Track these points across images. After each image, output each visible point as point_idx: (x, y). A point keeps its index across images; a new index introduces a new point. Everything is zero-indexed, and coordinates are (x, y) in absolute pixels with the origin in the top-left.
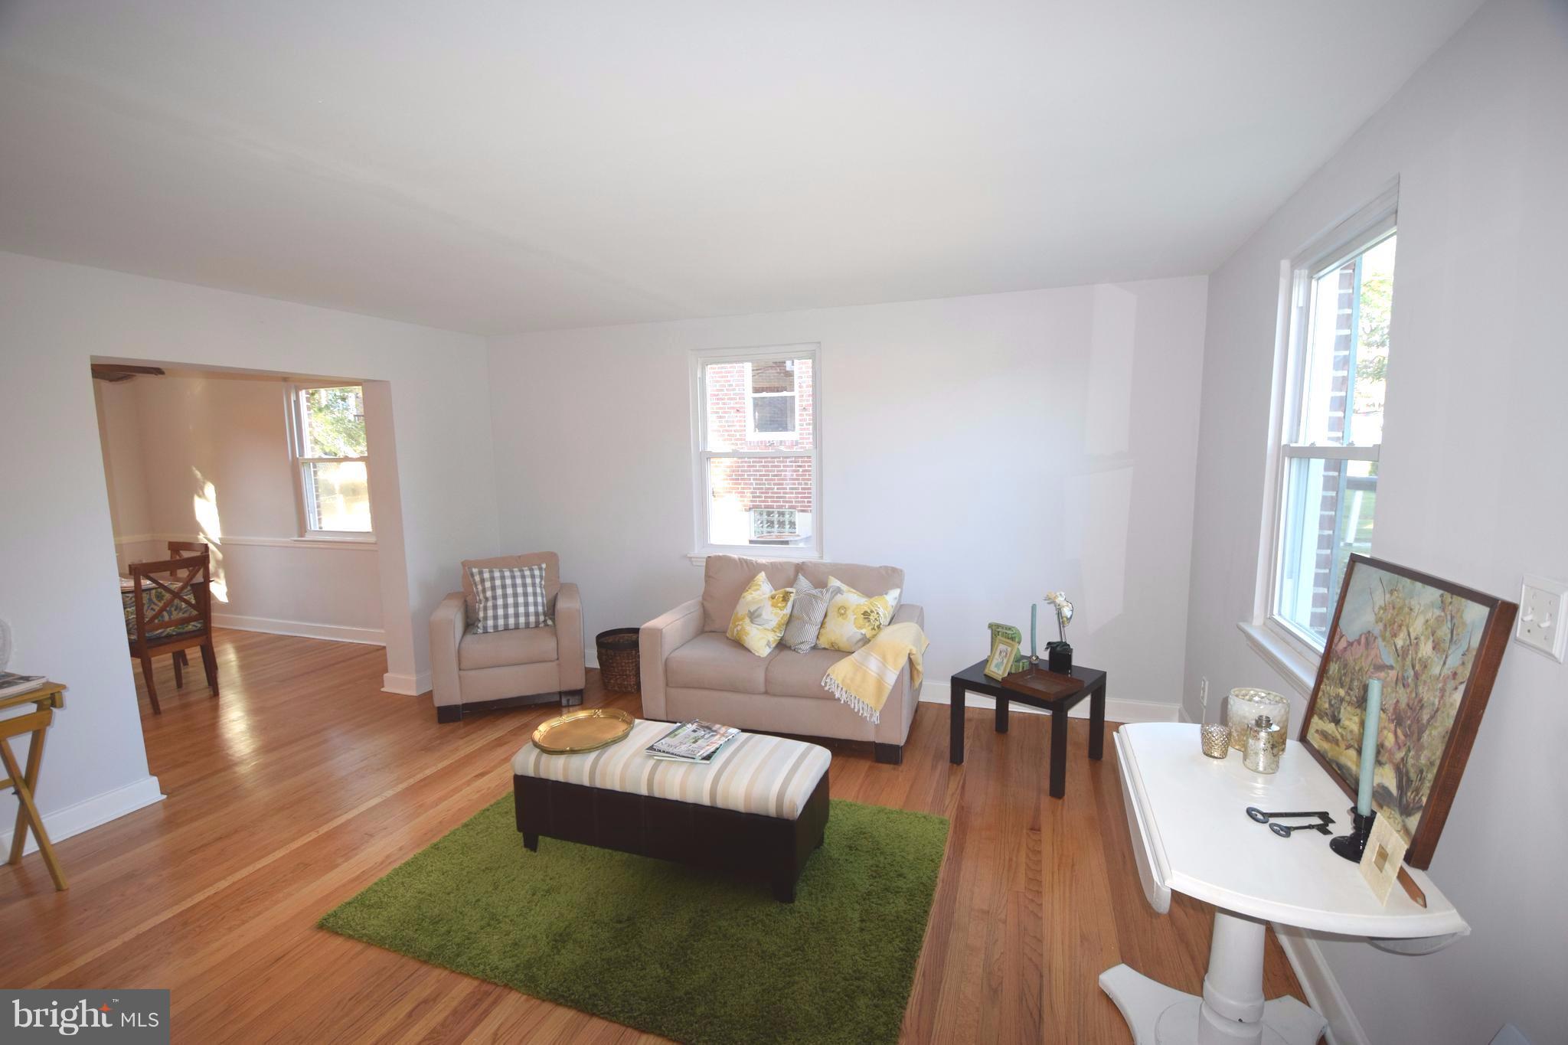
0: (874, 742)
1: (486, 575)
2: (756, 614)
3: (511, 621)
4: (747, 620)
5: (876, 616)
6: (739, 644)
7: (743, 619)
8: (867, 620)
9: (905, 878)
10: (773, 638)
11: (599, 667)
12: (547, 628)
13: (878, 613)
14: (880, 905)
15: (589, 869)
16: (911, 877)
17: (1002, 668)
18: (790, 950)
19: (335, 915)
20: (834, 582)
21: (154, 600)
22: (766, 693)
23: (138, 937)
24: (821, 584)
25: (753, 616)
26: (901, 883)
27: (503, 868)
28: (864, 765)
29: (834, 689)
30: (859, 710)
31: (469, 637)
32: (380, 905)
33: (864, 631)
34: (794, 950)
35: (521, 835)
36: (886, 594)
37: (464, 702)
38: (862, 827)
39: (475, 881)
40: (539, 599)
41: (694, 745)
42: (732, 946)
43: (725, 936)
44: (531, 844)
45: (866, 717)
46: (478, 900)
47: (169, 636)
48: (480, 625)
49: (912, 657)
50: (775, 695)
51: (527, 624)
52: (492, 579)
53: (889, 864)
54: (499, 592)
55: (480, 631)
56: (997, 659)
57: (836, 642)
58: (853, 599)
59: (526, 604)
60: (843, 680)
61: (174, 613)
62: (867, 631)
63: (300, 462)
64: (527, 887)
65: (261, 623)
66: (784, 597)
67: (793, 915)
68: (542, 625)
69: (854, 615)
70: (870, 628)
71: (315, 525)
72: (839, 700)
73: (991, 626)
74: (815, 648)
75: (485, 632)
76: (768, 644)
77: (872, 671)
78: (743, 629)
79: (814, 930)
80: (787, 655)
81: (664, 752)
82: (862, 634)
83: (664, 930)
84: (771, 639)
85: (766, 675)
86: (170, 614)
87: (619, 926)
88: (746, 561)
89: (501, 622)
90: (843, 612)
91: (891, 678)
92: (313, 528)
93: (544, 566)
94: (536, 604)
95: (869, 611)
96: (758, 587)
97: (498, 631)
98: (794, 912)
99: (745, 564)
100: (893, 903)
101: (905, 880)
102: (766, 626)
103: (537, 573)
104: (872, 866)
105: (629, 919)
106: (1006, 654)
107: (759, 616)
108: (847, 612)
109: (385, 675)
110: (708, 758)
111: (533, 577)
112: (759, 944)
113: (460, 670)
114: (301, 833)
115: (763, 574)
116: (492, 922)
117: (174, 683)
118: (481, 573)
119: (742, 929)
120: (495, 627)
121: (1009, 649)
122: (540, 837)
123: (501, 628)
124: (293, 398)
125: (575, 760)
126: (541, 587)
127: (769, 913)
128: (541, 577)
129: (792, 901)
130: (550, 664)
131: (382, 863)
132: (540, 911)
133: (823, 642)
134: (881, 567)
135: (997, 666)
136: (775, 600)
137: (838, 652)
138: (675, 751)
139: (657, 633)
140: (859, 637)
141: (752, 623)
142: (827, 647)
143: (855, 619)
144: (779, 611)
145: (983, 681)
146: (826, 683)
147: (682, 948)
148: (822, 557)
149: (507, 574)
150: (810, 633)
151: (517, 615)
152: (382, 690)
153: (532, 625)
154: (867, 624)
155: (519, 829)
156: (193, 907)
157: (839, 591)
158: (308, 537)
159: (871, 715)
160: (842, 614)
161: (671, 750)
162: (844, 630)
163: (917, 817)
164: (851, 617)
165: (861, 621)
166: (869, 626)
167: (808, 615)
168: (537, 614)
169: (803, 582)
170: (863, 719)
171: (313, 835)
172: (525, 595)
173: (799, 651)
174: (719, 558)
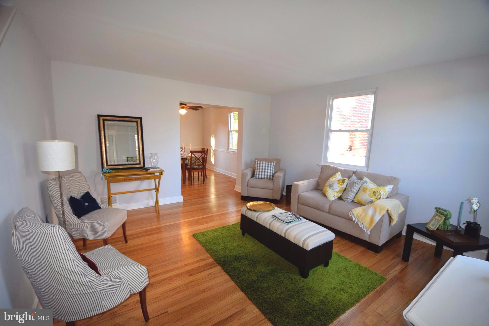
0: (368, 241)
1: (259, 163)
2: (332, 185)
3: (263, 176)
4: (328, 187)
5: (379, 194)
6: (324, 195)
7: (327, 186)
8: (374, 195)
9: (353, 289)
10: (337, 195)
11: (286, 195)
12: (272, 180)
13: (380, 193)
14: (337, 293)
15: (253, 245)
16: (355, 290)
17: (434, 226)
18: (295, 291)
19: (196, 234)
20: (366, 179)
21: (195, 159)
22: (329, 213)
23: (164, 226)
24: (360, 179)
25: (331, 186)
26: (350, 291)
27: (234, 237)
28: (362, 249)
29: (353, 217)
30: (362, 227)
31: (252, 179)
32: (206, 235)
33: (372, 199)
34: (296, 292)
35: (241, 231)
36: (386, 186)
37: (248, 196)
38: (347, 267)
39: (227, 238)
40: (272, 171)
41: (286, 218)
42: (279, 281)
43: (278, 278)
44: (243, 234)
45: (365, 230)
46: (225, 242)
47: (196, 168)
48: (255, 176)
49: (389, 212)
50: (332, 214)
51: (267, 178)
52: (260, 164)
53: (349, 283)
54: (261, 168)
55: (255, 177)
56: (433, 222)
57: (361, 201)
58: (371, 186)
59: (268, 172)
60: (357, 215)
61: (198, 163)
62: (373, 199)
63: (230, 131)
64: (237, 244)
65: (220, 170)
66: (343, 181)
67: (303, 282)
68: (271, 179)
69: (369, 192)
70: (375, 198)
71: (231, 147)
72: (354, 221)
73: (436, 208)
74: (352, 201)
75: (256, 178)
76: (334, 197)
77: (369, 213)
78: (326, 190)
79: (307, 289)
80: (341, 202)
81: (276, 217)
82: (371, 200)
83: (262, 268)
84: (336, 195)
85: (329, 206)
86: (197, 163)
87: (252, 262)
88: (335, 168)
89: (260, 176)
90: (365, 190)
91: (377, 218)
92: (231, 148)
93: (275, 162)
94: (270, 173)
95: (376, 191)
96: (335, 177)
97: (259, 178)
98: (304, 281)
99: (334, 169)
100: (342, 295)
101: (352, 290)
102: (334, 190)
103: (272, 164)
104: (341, 280)
105: (255, 262)
106: (438, 221)
107: (333, 186)
108: (367, 190)
109: (235, 186)
110: (288, 223)
111: (271, 165)
112: (287, 285)
113: (248, 187)
114: (201, 215)
115: (340, 173)
116: (224, 248)
117: (197, 180)
118: (257, 162)
119: (285, 279)
120: (259, 177)
121: (440, 219)
122: (246, 234)
123: (260, 178)
124: (230, 115)
125: (254, 213)
126: (273, 168)
127: (295, 278)
128: (273, 165)
129: (305, 278)
130: (270, 190)
131: (212, 227)
132: (236, 250)
133: (356, 200)
134: (389, 177)
135: (433, 225)
136: (339, 182)
137: (360, 204)
138: (280, 218)
139: (297, 185)
140: (370, 200)
141: (330, 188)
142: (357, 202)
143: (369, 193)
144: (340, 186)
145: (425, 230)
146: (350, 214)
147: (264, 275)
148: (368, 171)
149: (264, 163)
150: (351, 196)
151: (264, 175)
152: (234, 189)
153: (268, 178)
154: (374, 196)
155: (241, 229)
156: (176, 223)
157: (366, 182)
158: (229, 150)
159: (367, 231)
160: (364, 191)
161: (278, 217)
162: (365, 197)
163: (372, 272)
164: (368, 192)
165: (372, 194)
166: (375, 197)
167: (351, 189)
168: (270, 176)
169: (354, 178)
170: (363, 231)
171: (203, 217)
172: (268, 169)
173: (345, 201)
174: (326, 166)
